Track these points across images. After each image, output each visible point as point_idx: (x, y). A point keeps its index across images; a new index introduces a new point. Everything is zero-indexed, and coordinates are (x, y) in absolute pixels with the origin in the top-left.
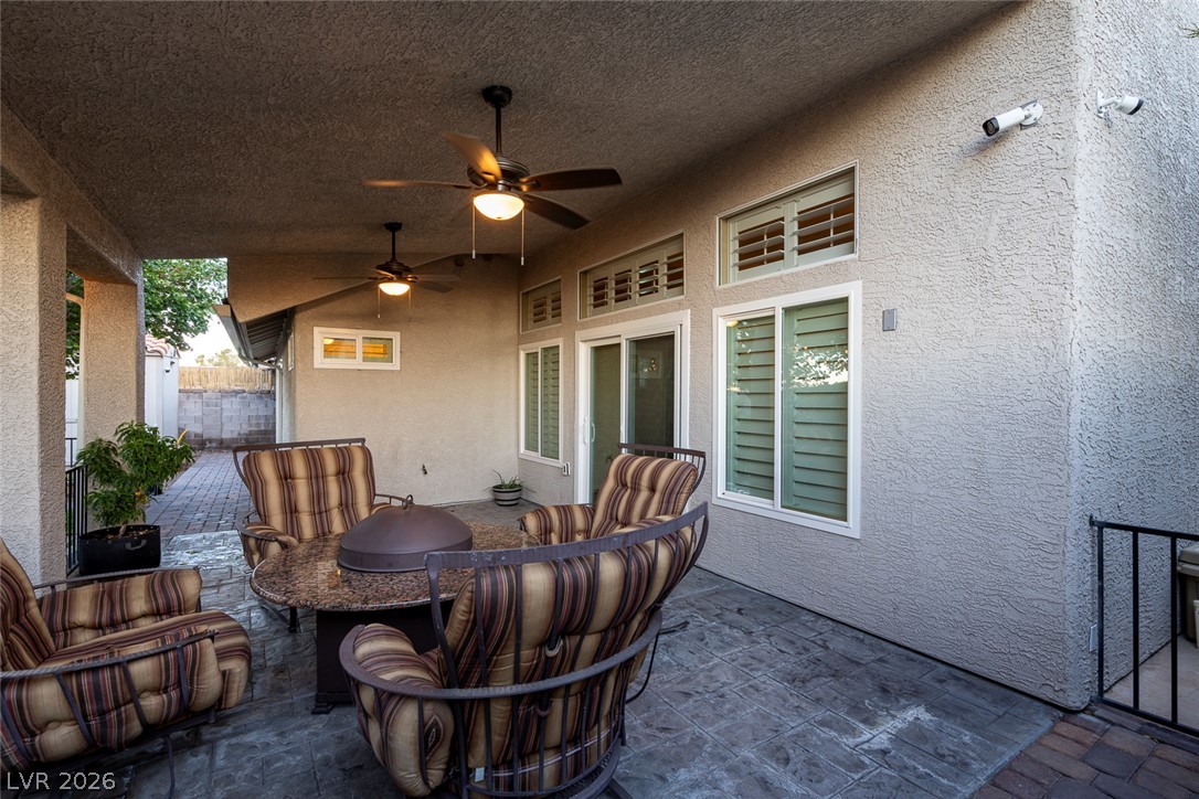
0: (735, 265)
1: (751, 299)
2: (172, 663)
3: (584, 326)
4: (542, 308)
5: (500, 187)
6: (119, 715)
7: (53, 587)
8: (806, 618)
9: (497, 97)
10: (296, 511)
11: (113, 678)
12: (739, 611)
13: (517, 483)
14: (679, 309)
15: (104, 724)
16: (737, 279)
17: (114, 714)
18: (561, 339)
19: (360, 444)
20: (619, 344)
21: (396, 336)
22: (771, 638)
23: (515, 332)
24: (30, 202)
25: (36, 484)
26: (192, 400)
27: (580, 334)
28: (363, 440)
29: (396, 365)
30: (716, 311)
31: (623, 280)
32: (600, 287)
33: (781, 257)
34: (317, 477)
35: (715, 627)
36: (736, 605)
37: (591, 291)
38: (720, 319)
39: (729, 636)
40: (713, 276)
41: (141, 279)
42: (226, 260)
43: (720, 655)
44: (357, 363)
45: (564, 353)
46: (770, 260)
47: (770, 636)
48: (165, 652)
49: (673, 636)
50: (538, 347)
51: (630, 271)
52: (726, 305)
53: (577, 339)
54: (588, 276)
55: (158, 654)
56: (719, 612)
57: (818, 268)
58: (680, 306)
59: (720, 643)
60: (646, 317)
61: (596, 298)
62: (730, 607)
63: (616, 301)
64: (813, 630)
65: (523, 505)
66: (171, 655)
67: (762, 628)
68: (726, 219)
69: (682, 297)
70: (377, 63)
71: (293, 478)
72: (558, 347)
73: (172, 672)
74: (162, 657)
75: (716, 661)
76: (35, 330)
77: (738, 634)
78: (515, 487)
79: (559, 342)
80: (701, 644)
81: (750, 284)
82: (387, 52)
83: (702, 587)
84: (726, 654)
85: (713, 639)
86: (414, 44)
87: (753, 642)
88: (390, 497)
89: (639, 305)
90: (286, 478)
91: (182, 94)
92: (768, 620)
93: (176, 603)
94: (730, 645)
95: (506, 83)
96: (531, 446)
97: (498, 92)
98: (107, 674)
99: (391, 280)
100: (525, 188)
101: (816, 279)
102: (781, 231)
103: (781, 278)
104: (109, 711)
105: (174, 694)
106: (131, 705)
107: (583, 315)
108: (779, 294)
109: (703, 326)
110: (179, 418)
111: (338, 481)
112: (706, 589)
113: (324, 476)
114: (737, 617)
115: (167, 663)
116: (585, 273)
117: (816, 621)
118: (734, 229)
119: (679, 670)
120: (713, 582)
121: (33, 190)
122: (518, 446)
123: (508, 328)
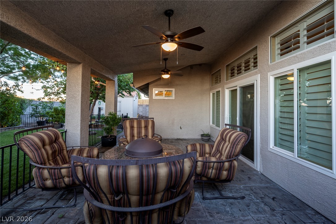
0: (278, 54)
1: (283, 67)
2: (70, 171)
3: (227, 84)
4: (216, 79)
5: (169, 41)
6: (59, 181)
7: (73, 147)
8: (310, 212)
9: (169, 13)
10: (134, 136)
11: (58, 172)
12: (273, 199)
13: (209, 134)
14: (256, 74)
15: (56, 182)
16: (279, 59)
17: (58, 180)
18: (221, 88)
19: (152, 119)
20: (237, 89)
21: (173, 90)
22: (284, 216)
23: (209, 87)
24: (81, 64)
25: (80, 124)
26: (140, 107)
27: (226, 86)
28: (153, 118)
29: (173, 98)
30: (269, 74)
31: (239, 67)
32: (233, 70)
33: (299, 47)
34: (139, 128)
35: (258, 202)
36: (273, 196)
37: (230, 72)
38: (271, 77)
39: (262, 208)
40: (268, 60)
41: (116, 79)
42: (133, 73)
43: (253, 215)
44: (163, 97)
45: (222, 93)
46: (294, 49)
47: (283, 215)
48: (69, 168)
49: (236, 201)
50: (215, 91)
51: (241, 63)
52: (273, 71)
53: (225, 88)
54: (229, 67)
55: (67, 168)
56: (263, 196)
57: (314, 49)
58: (256, 73)
59: (256, 211)
60: (245, 78)
61: (231, 74)
62: (269, 195)
63: (237, 74)
64: (310, 218)
65: (210, 141)
66: (70, 169)
67: (281, 209)
68: (274, 37)
69: (257, 70)
70: (131, 13)
71: (134, 127)
72: (220, 91)
73: (70, 173)
74: (68, 169)
75: (250, 217)
76: (81, 91)
77: (267, 208)
78: (208, 136)
79: (220, 89)
80: (246, 208)
81: (283, 61)
82: (131, 9)
83: (261, 183)
84: (256, 216)
85: (253, 208)
86: (137, 5)
87: (274, 215)
88: (158, 135)
89: (244, 74)
90: (132, 127)
91: (98, 34)
92: (286, 207)
93: (92, 156)
94: (260, 212)
95: (170, 8)
96: (213, 123)
97: (168, 12)
98: (56, 170)
99: (165, 74)
100: (177, 39)
101: (314, 54)
102: (298, 36)
103: (296, 56)
104: (57, 179)
105: (71, 179)
106: (62, 179)
107: (227, 79)
108: (296, 63)
109: (264, 80)
110: (138, 111)
111: (145, 129)
112: (262, 185)
113: (141, 127)
114: (271, 201)
115: (69, 170)
116: (228, 66)
117: (315, 215)
118: (278, 40)
119: (230, 216)
120: (268, 182)
121: (80, 62)
122: (210, 122)
123: (207, 86)
